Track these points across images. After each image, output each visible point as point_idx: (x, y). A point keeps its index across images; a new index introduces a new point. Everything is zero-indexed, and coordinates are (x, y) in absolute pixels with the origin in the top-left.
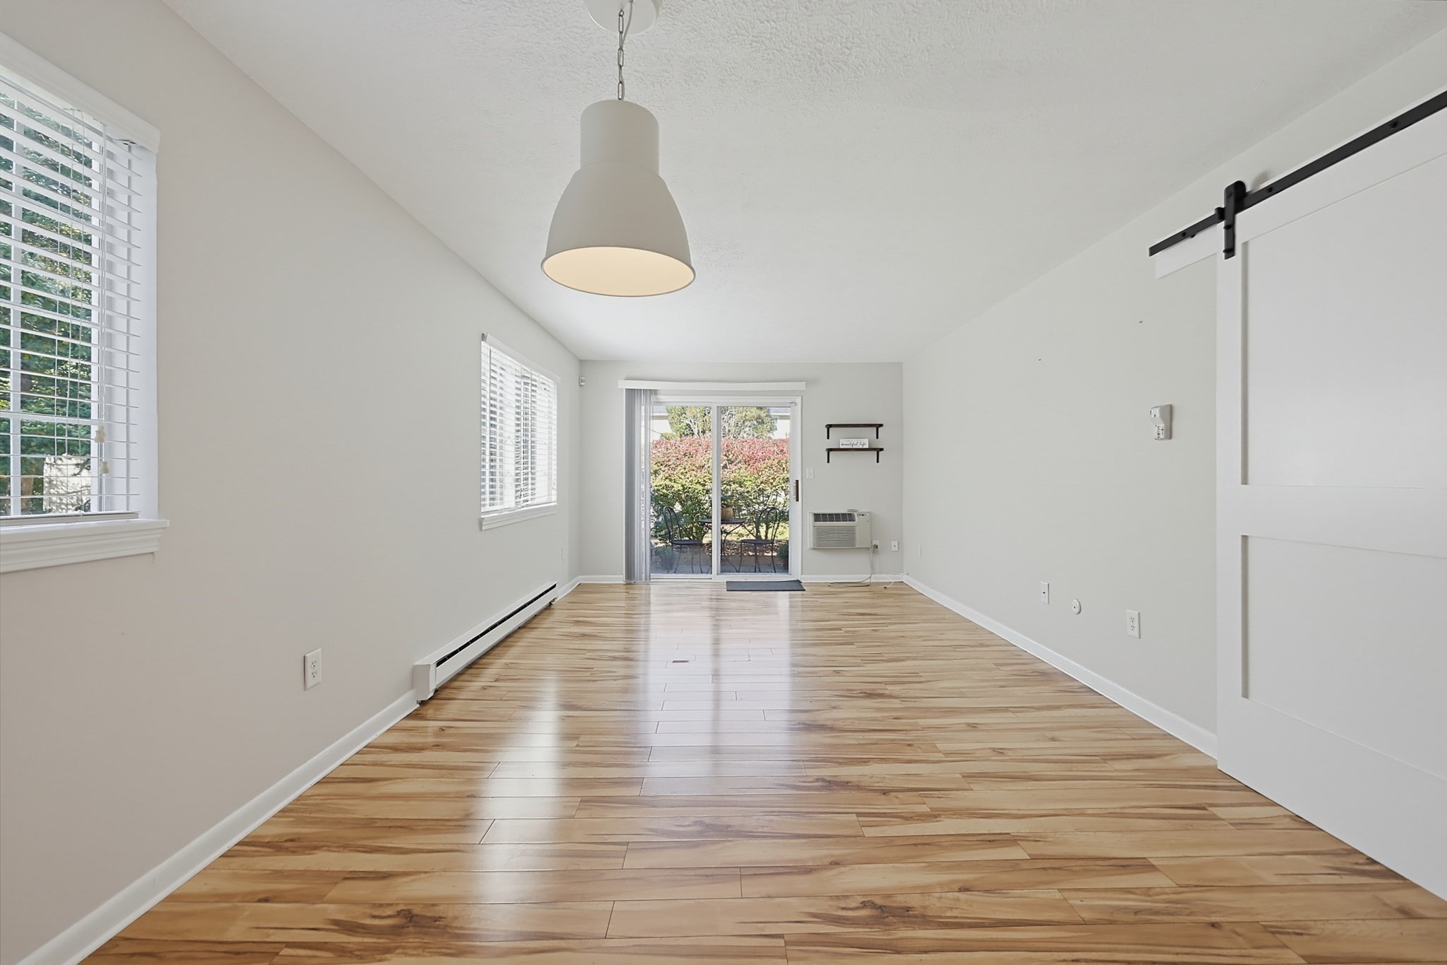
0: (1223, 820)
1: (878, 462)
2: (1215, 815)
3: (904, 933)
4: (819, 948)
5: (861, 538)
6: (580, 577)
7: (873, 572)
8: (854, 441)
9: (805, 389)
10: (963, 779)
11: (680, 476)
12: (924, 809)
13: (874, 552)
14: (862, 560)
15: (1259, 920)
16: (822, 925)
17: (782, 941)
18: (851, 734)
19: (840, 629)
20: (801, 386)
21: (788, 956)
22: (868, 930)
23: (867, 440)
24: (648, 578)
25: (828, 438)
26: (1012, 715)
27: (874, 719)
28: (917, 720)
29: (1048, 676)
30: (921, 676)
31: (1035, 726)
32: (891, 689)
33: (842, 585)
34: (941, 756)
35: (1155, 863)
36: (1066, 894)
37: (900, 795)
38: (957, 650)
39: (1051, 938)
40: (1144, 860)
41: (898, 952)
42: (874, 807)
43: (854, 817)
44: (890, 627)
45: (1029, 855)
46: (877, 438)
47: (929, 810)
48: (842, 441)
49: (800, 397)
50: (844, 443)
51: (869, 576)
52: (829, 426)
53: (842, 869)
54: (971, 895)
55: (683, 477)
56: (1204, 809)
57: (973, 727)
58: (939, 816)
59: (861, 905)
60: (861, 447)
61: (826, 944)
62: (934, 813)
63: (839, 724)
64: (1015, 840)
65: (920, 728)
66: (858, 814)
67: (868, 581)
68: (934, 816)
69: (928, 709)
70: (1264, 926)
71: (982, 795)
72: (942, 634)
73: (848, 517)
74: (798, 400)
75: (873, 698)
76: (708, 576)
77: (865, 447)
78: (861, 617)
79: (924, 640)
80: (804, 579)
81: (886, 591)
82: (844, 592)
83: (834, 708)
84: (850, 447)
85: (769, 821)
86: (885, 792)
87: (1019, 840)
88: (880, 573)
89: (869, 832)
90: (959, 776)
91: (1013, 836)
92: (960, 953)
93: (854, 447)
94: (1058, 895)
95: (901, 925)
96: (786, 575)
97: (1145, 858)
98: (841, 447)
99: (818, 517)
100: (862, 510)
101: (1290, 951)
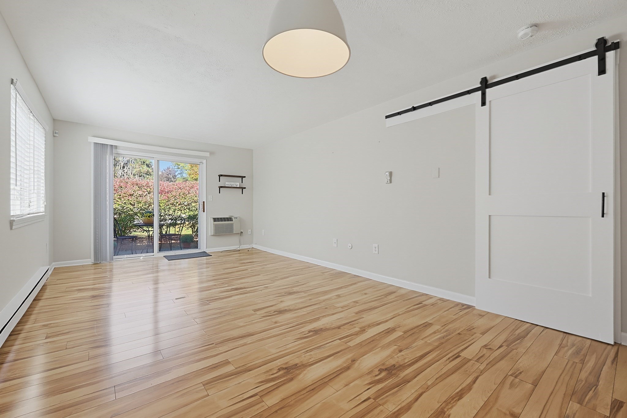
0: (428, 305)
1: (242, 194)
2: (425, 304)
3: (403, 374)
4: (386, 395)
5: (236, 229)
6: (54, 263)
7: (240, 245)
8: (233, 183)
9: (209, 156)
10: (356, 315)
11: (117, 200)
12: (357, 329)
13: (240, 235)
14: (235, 239)
15: (464, 328)
16: (377, 386)
17: (371, 399)
18: (300, 310)
19: (247, 270)
20: (207, 154)
21: (380, 404)
22: (392, 379)
23: (239, 183)
24: (112, 259)
25: (219, 181)
26: (344, 289)
27: (302, 302)
28: (318, 298)
29: (341, 274)
30: (300, 282)
31: (356, 291)
32: (295, 289)
33: (228, 252)
34: (341, 309)
35: (430, 322)
36: (425, 340)
37: (345, 327)
38: (303, 270)
39: (437, 355)
40: (427, 323)
41: (409, 382)
42: (341, 334)
43: (339, 341)
44: (268, 266)
45: (403, 332)
46: (242, 183)
47: (359, 329)
48: (227, 183)
49: (205, 160)
50: (228, 184)
51: (239, 246)
52: (220, 176)
53: (358, 362)
54: (404, 352)
55: (119, 200)
56: (421, 303)
57: (339, 296)
58: (364, 330)
59: (379, 372)
60: (236, 186)
61: (387, 392)
62: (362, 329)
63: (291, 308)
64: (394, 329)
65: (322, 301)
66: (340, 339)
67: (239, 248)
68: (363, 330)
69: (317, 294)
70: (467, 329)
71: (369, 318)
72: (291, 265)
73: (229, 219)
74: (204, 161)
75: (293, 294)
76: (152, 254)
77: (238, 186)
78: (250, 264)
79: (287, 269)
80: (208, 251)
81: (249, 252)
82: (231, 254)
83: (282, 302)
84: (231, 186)
85: (310, 355)
86: (339, 328)
87: (395, 328)
88: (243, 245)
89: (351, 344)
90: (354, 314)
91: (392, 328)
92: (424, 372)
93: (233, 186)
94: (423, 342)
95: (399, 372)
96: (197, 250)
97: (426, 322)
98: (226, 186)
99: (215, 220)
100: (236, 216)
101: (477, 334)
